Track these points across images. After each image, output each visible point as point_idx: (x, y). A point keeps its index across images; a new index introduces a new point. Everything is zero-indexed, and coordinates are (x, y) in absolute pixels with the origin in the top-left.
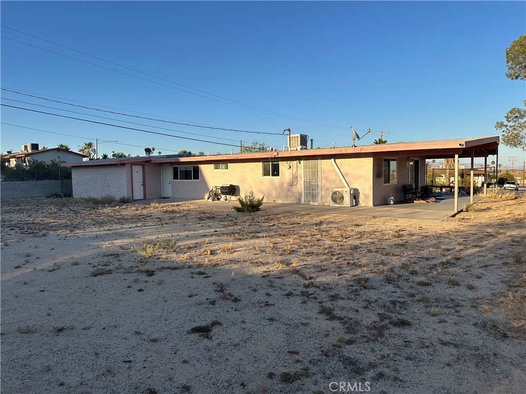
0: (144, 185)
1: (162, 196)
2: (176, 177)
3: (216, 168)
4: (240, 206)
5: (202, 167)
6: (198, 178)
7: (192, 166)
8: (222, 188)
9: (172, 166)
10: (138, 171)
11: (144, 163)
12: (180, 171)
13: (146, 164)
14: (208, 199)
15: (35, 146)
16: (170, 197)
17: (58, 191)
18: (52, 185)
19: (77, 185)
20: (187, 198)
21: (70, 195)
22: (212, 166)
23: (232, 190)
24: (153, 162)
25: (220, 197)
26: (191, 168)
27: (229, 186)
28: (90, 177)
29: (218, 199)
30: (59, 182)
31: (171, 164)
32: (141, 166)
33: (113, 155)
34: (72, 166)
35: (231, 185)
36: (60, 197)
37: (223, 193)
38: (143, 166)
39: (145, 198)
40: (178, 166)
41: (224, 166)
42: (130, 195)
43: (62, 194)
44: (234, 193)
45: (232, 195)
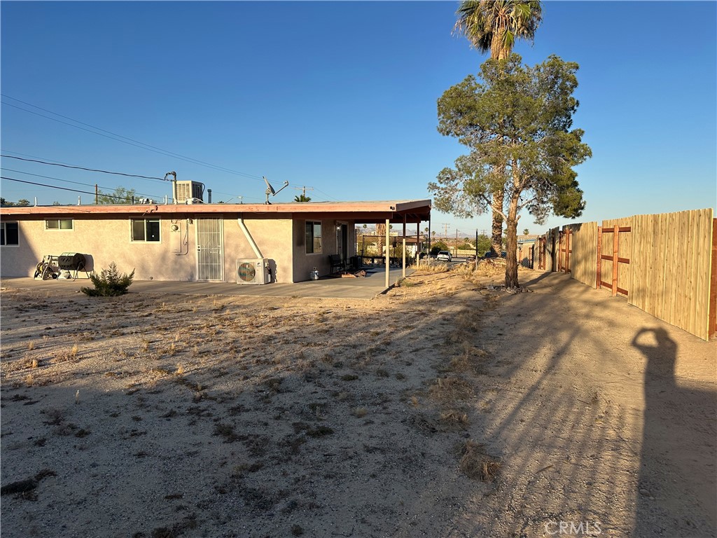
3: (50, 227)
4: (93, 287)
5: (24, 224)
6: (17, 243)
7: (5, 222)
8: (62, 259)
14: (36, 276)
22: (42, 224)
23: (80, 262)
25: (57, 274)
26: (3, 225)
27: (73, 255)
29: (55, 277)
35: (77, 255)
37: (63, 267)
41: (64, 224)
44: (83, 267)
45: (80, 270)
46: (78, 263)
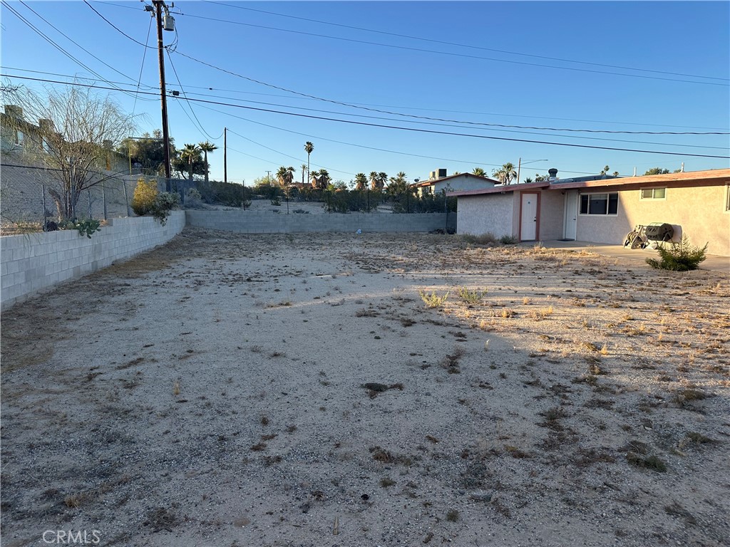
0: (537, 220)
1: (564, 238)
2: (584, 211)
3: (645, 196)
4: (659, 259)
5: (624, 195)
6: (616, 213)
7: (608, 193)
8: (649, 228)
9: (579, 193)
10: (530, 201)
11: (540, 190)
12: (591, 201)
13: (542, 191)
14: (626, 245)
15: (443, 172)
16: (573, 240)
17: (443, 227)
18: (437, 218)
19: (462, 219)
20: (598, 242)
21: (452, 231)
22: (640, 192)
23: (667, 232)
24: (552, 188)
25: (647, 244)
26: (606, 196)
27: (660, 225)
28: (475, 209)
29: (643, 246)
30: (444, 215)
31: (579, 190)
32: (536, 195)
33: (537, 180)
34: (459, 196)
35: (665, 224)
36: (442, 232)
37: (650, 237)
38: (538, 194)
39: (537, 240)
40: (589, 194)
41: (658, 192)
42: (516, 233)
43: (445, 230)
44: (670, 238)
45: (666, 240)
46: (664, 234)
